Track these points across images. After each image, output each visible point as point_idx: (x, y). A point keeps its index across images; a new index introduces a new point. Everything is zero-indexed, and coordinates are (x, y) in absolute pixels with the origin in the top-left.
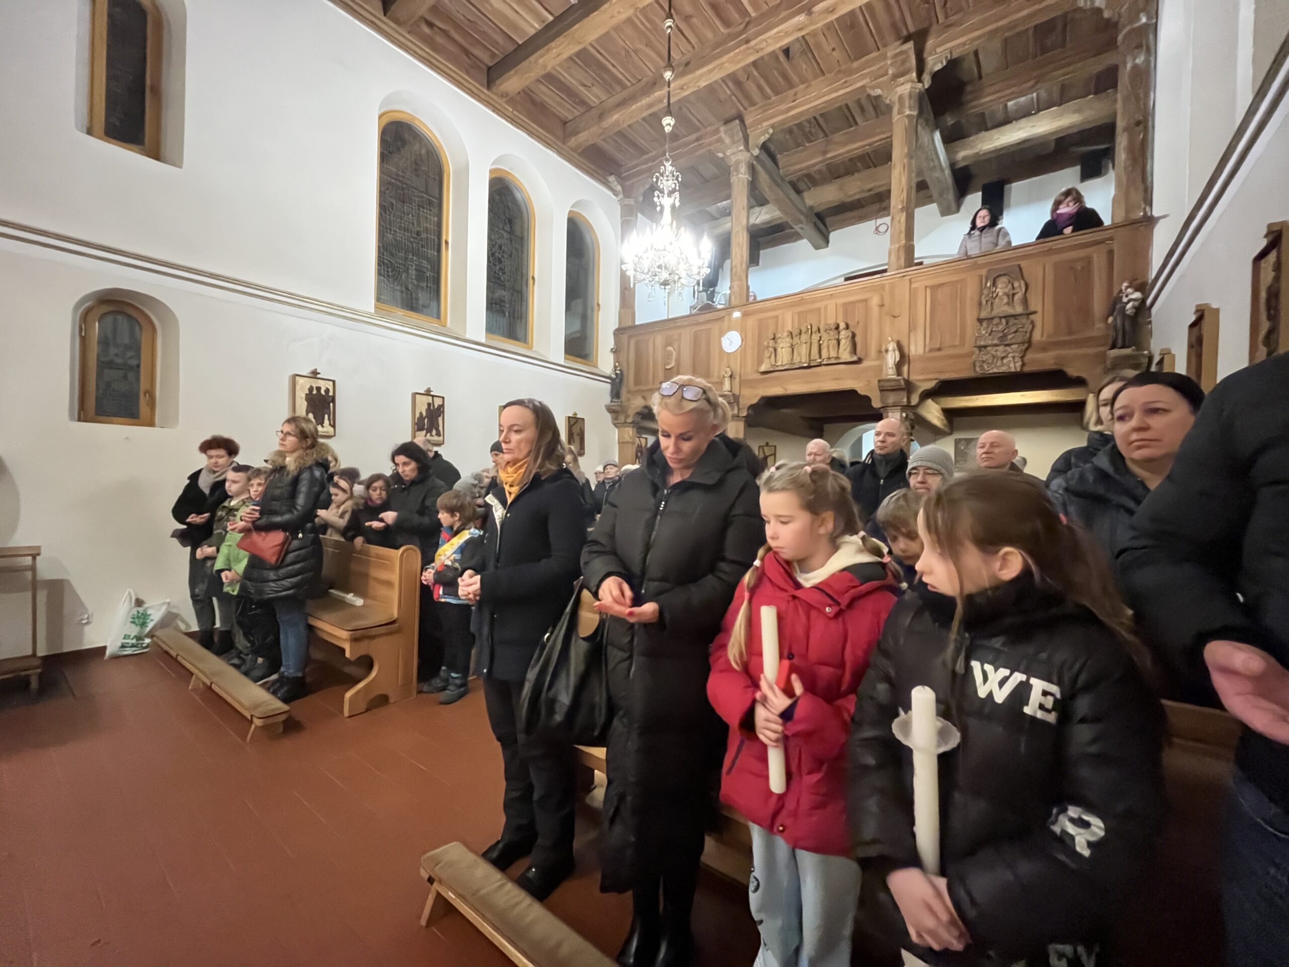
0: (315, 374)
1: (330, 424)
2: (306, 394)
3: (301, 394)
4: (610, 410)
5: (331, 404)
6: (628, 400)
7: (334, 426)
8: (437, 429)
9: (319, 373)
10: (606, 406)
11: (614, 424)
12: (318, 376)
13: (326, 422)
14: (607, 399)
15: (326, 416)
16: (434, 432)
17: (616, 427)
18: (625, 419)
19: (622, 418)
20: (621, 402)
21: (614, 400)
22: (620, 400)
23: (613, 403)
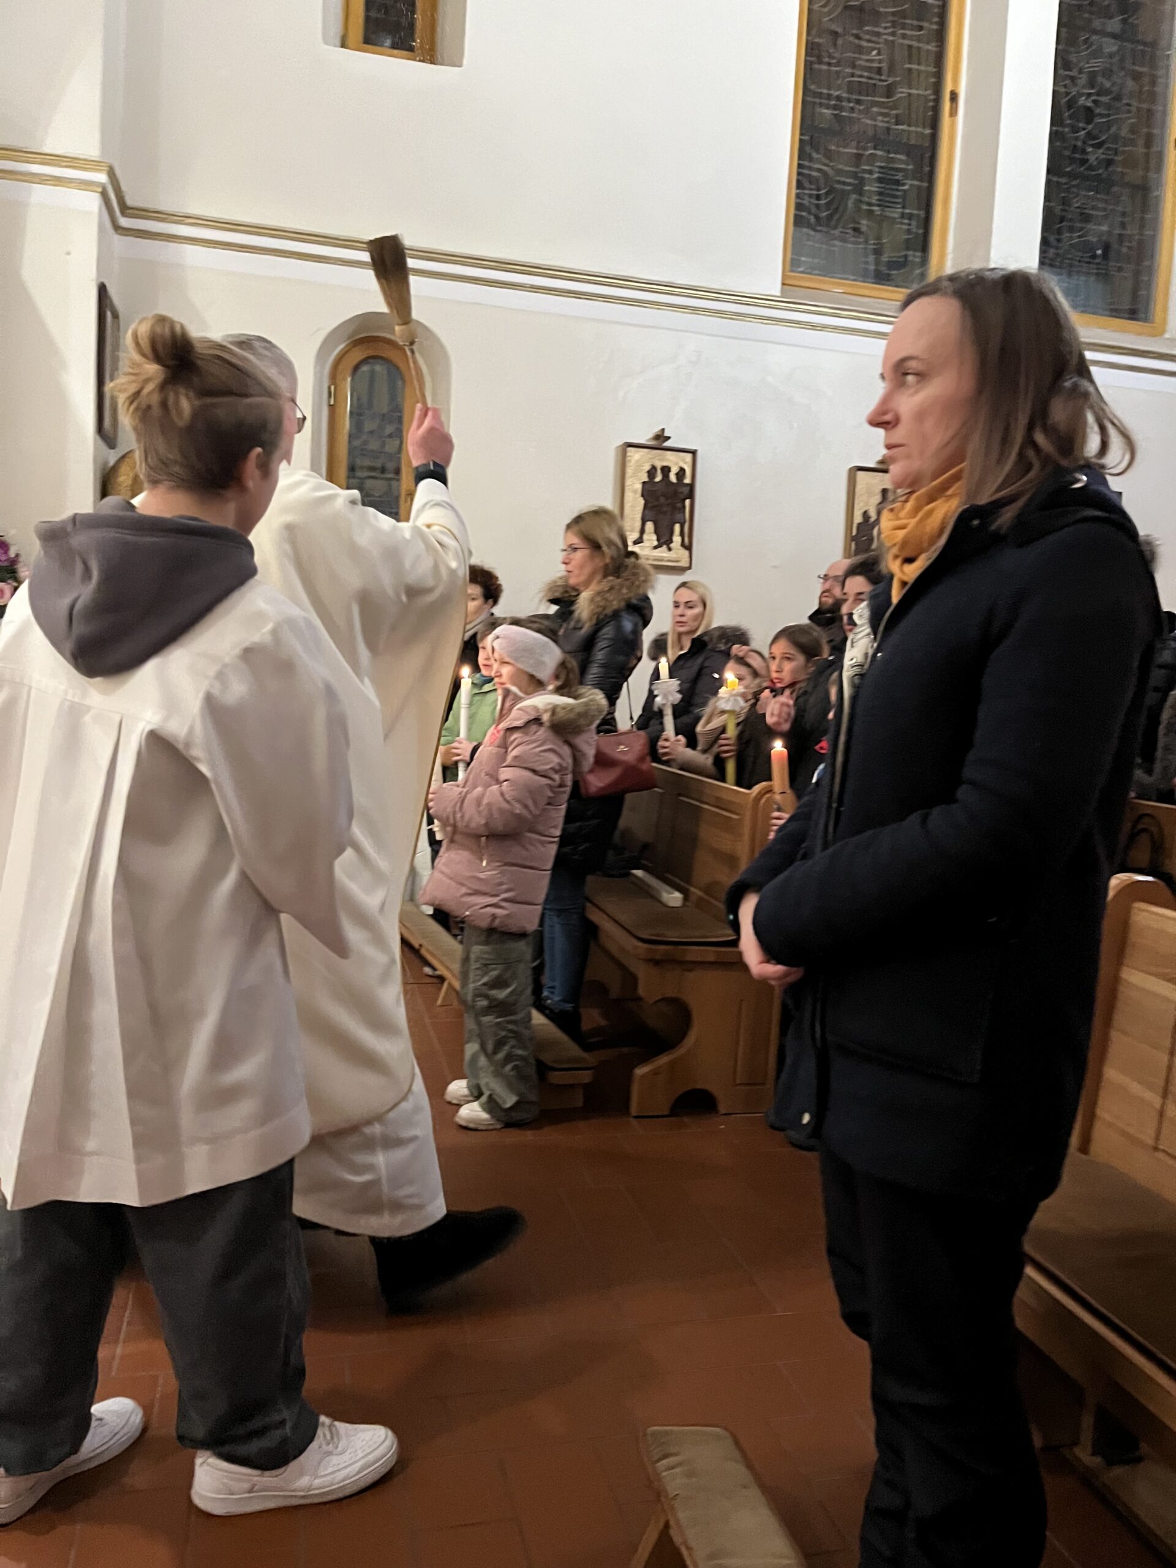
0: (660, 441)
1: (683, 545)
2: (644, 483)
3: (635, 485)
5: (687, 502)
7: (688, 547)
9: (668, 438)
12: (667, 444)
13: (677, 539)
15: (677, 527)
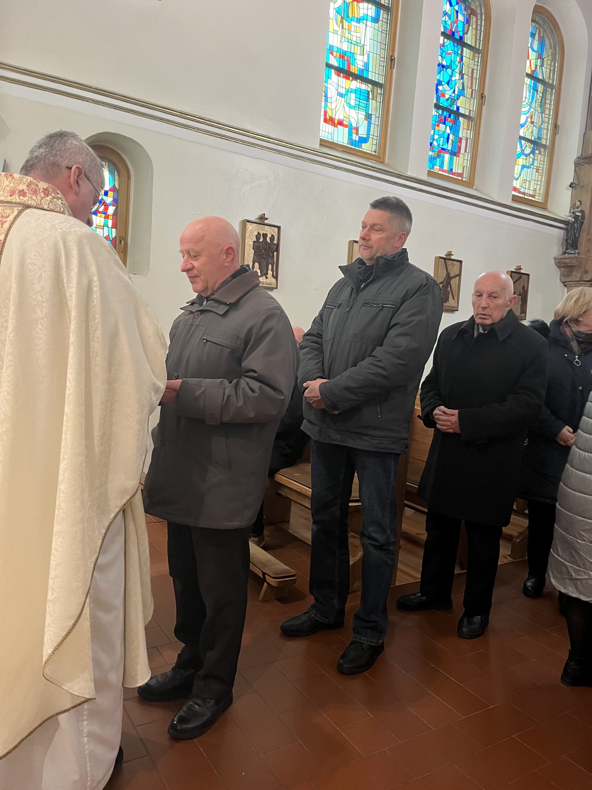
0: (262, 220)
1: (273, 276)
2: (254, 242)
4: (560, 264)
5: (275, 253)
6: (589, 251)
7: (276, 277)
9: (267, 219)
10: (554, 258)
11: (564, 283)
12: (266, 222)
13: (270, 272)
14: (556, 250)
15: (270, 266)
17: (565, 286)
18: (579, 276)
19: (577, 274)
20: (578, 253)
21: (569, 251)
22: (577, 251)
23: (566, 254)
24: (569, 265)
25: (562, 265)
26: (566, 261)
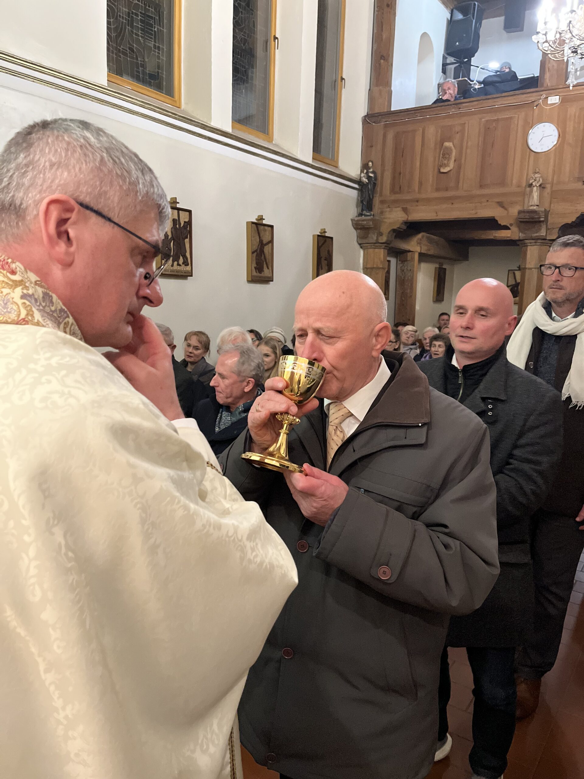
4: (357, 226)
6: (382, 213)
8: (184, 257)
10: (352, 220)
11: (360, 244)
16: (181, 260)
17: (361, 247)
18: (375, 238)
19: (373, 236)
20: (373, 215)
21: (364, 212)
22: (372, 213)
23: (363, 216)
24: (366, 226)
25: (359, 227)
26: (363, 223)
